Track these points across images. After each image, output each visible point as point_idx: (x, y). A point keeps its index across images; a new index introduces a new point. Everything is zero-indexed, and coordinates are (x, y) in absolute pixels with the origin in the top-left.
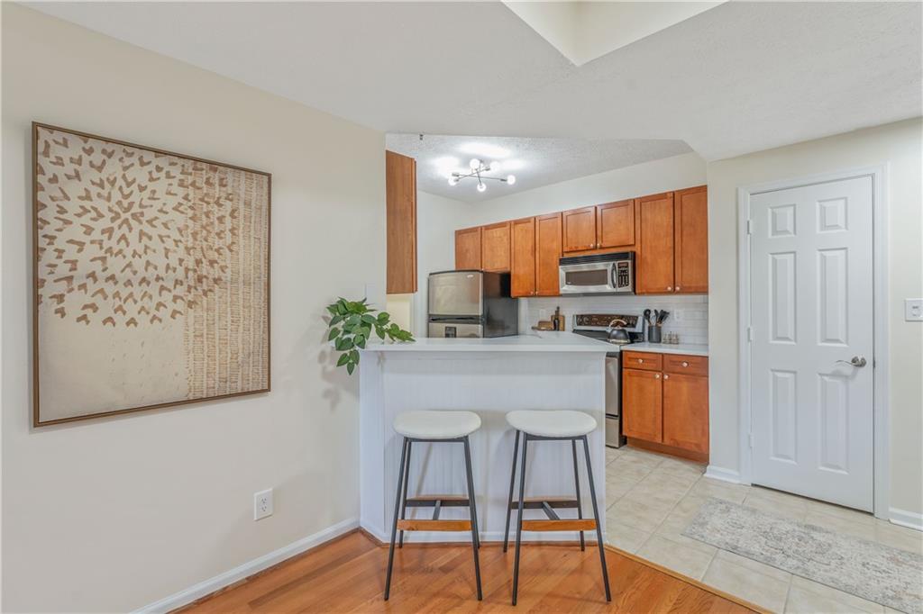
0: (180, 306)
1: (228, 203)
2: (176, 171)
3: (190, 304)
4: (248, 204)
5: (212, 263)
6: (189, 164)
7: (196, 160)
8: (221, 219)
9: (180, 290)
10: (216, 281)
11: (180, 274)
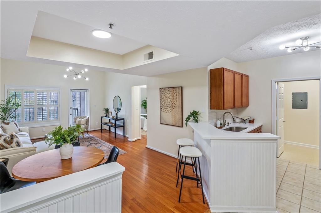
0: (171, 110)
1: (176, 94)
2: (170, 90)
3: (172, 110)
4: (178, 93)
5: (174, 104)
6: (171, 88)
7: (172, 88)
8: (175, 96)
9: (171, 108)
10: (175, 107)
11: (171, 106)
